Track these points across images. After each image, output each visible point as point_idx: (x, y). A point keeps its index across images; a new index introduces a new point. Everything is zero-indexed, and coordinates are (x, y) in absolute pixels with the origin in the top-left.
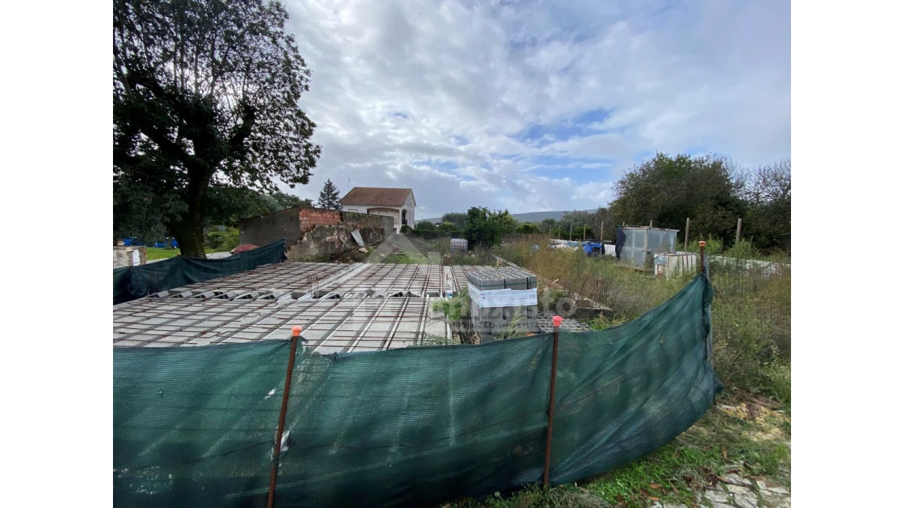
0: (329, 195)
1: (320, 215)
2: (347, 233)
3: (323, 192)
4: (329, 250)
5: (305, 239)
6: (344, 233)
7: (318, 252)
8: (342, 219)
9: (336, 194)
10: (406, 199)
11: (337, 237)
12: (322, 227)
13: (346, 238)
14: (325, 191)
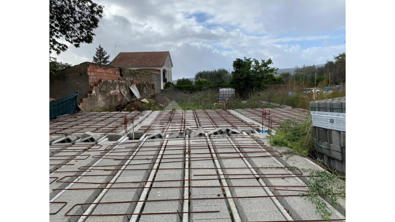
0: (100, 59)
1: (104, 71)
2: (126, 87)
3: (96, 56)
4: (113, 102)
5: (94, 92)
6: (124, 87)
7: (104, 104)
8: (121, 75)
9: (107, 58)
10: (165, 60)
11: (118, 91)
12: (107, 81)
13: (126, 92)
14: (97, 56)
